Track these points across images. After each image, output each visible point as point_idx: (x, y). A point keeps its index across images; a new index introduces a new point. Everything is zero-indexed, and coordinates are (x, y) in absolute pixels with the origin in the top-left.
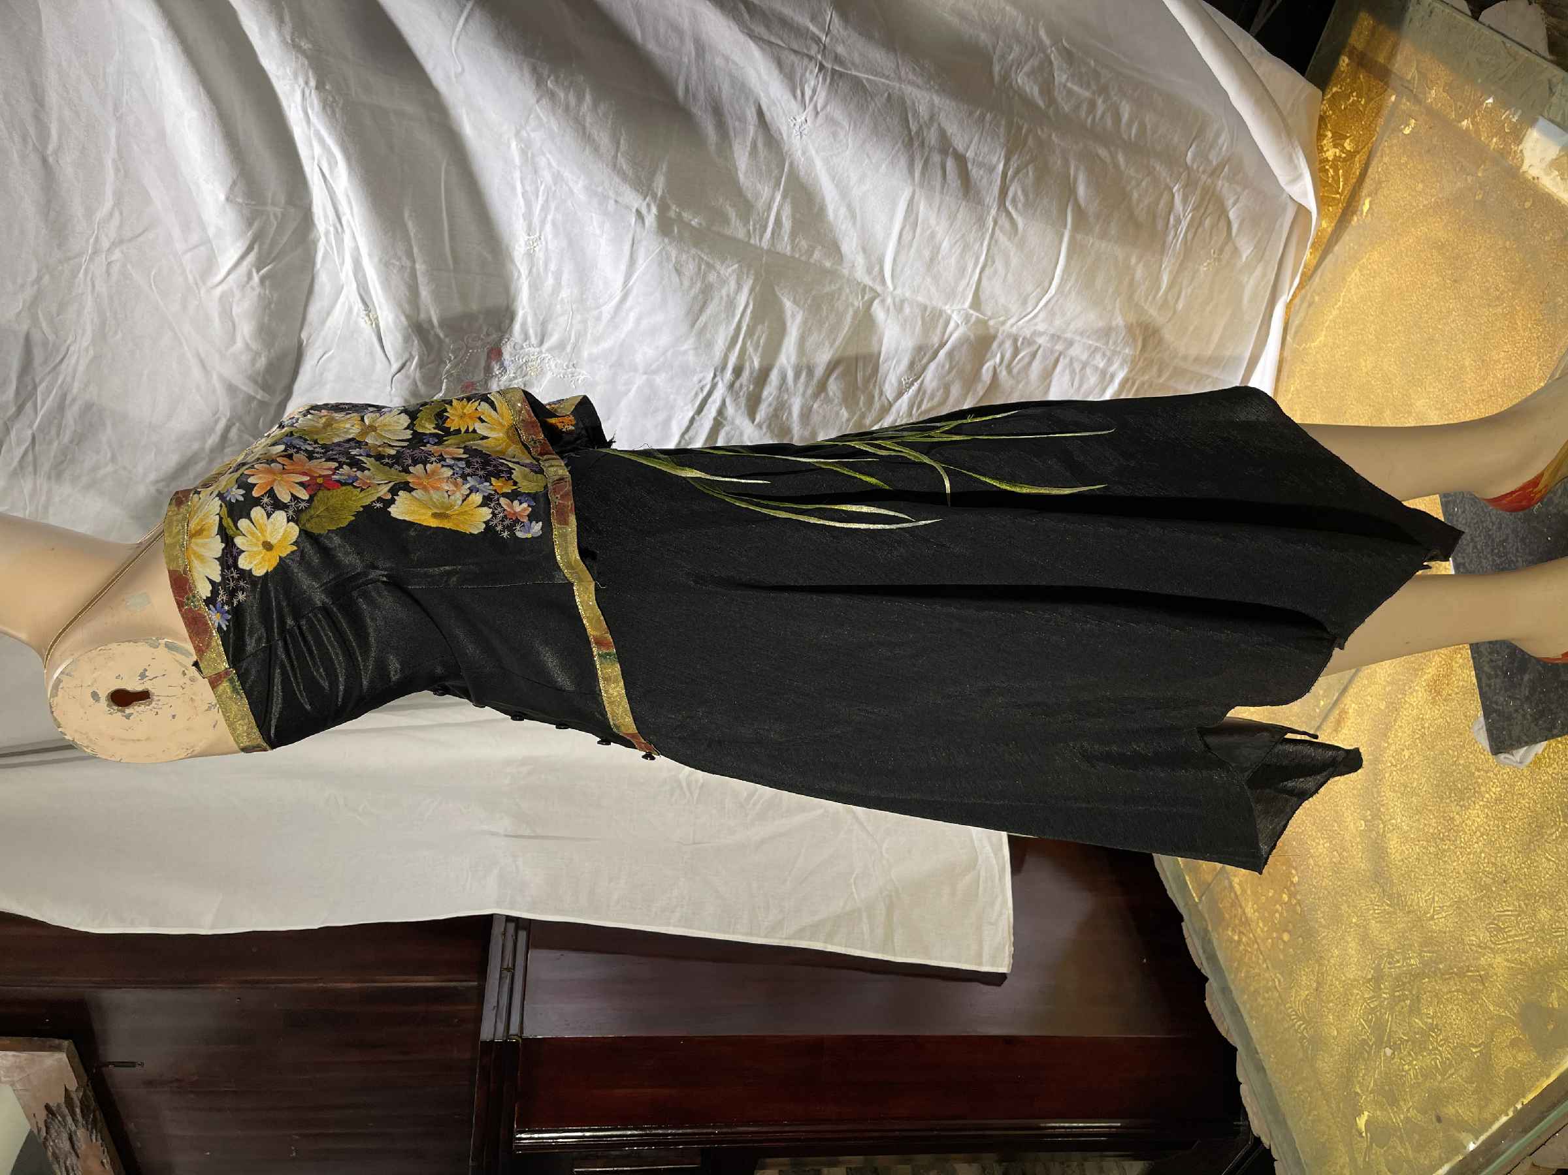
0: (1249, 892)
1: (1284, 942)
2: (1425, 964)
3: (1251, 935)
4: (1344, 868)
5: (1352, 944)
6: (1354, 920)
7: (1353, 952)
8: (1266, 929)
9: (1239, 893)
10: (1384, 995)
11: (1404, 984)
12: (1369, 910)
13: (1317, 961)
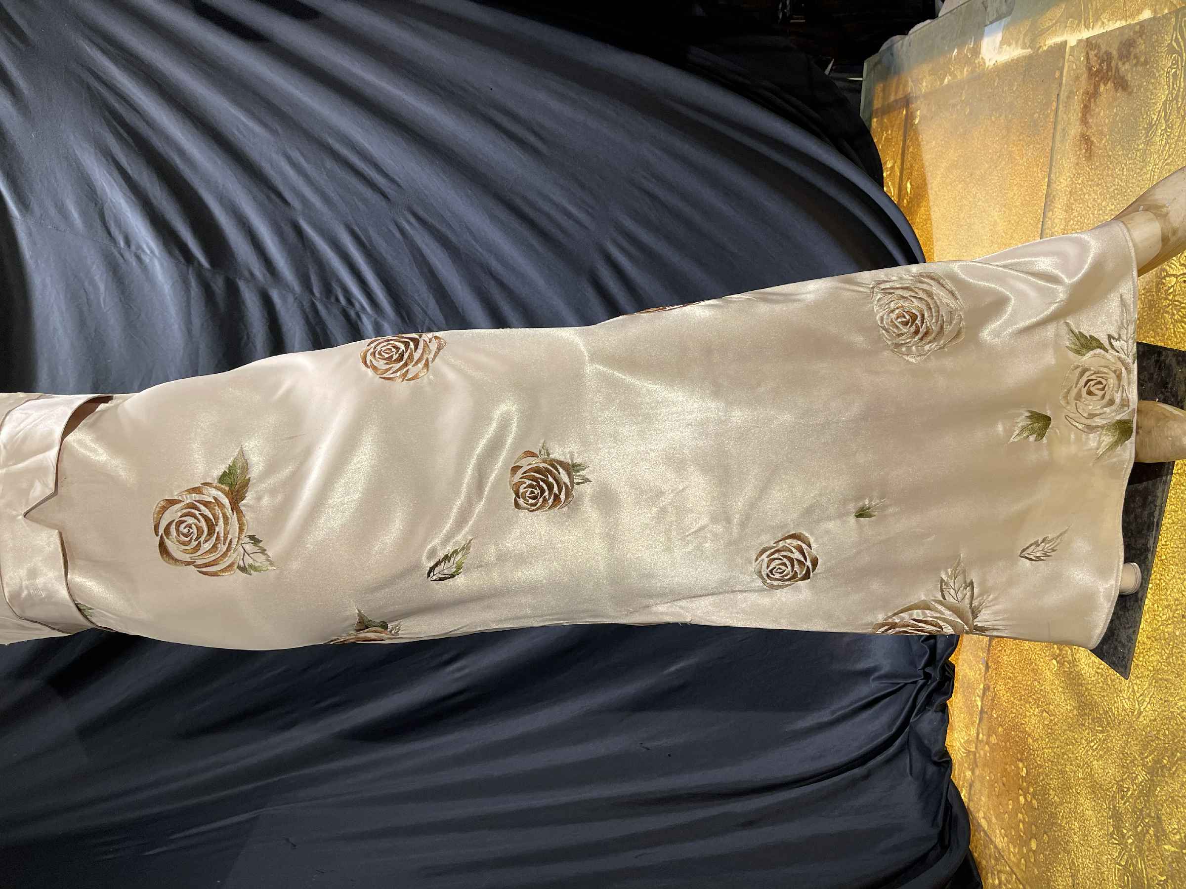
0: (994, 820)
1: (1034, 851)
2: (1151, 772)
3: (1008, 868)
4: (1056, 724)
5: (1087, 804)
6: (1080, 775)
7: (1090, 812)
8: (1016, 851)
9: (986, 828)
10: (1130, 841)
11: (1141, 811)
12: (1088, 751)
13: (1065, 850)
